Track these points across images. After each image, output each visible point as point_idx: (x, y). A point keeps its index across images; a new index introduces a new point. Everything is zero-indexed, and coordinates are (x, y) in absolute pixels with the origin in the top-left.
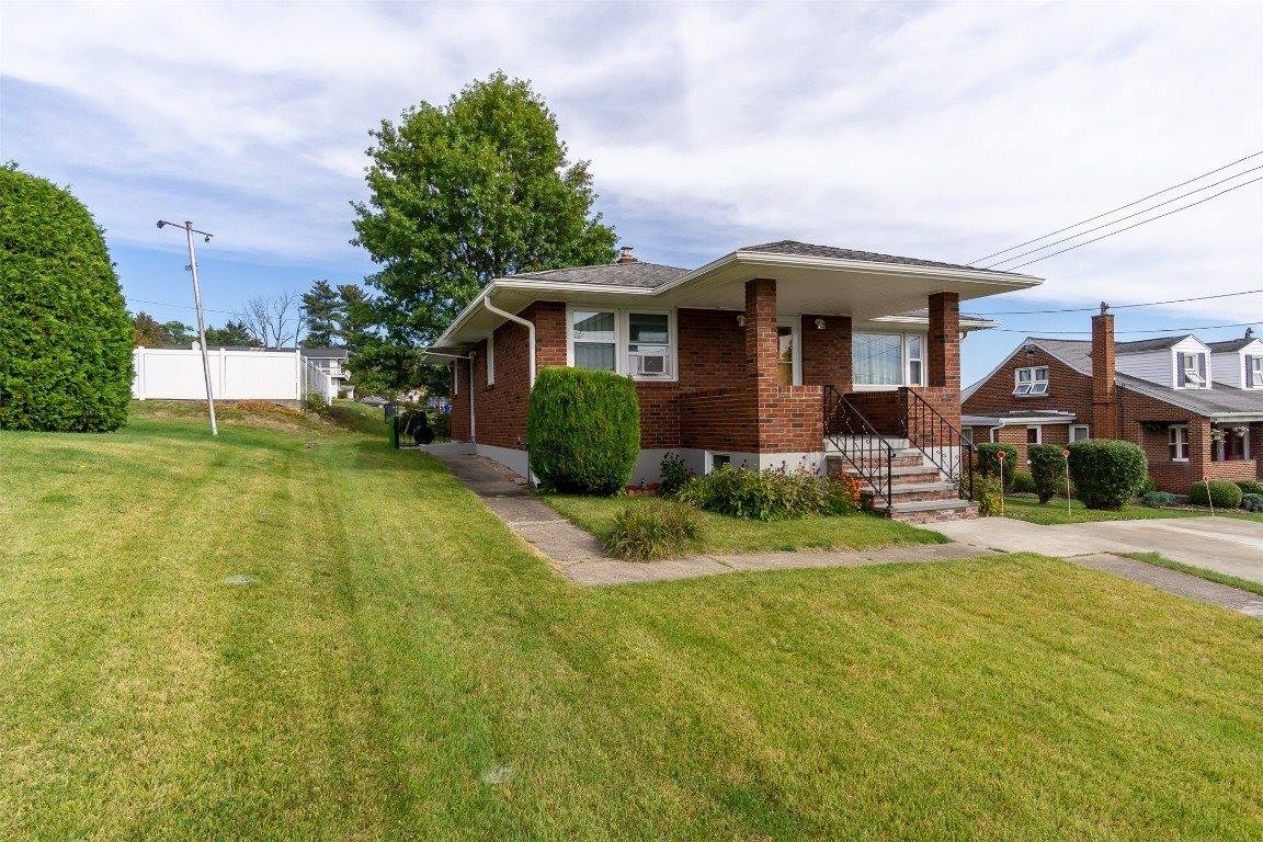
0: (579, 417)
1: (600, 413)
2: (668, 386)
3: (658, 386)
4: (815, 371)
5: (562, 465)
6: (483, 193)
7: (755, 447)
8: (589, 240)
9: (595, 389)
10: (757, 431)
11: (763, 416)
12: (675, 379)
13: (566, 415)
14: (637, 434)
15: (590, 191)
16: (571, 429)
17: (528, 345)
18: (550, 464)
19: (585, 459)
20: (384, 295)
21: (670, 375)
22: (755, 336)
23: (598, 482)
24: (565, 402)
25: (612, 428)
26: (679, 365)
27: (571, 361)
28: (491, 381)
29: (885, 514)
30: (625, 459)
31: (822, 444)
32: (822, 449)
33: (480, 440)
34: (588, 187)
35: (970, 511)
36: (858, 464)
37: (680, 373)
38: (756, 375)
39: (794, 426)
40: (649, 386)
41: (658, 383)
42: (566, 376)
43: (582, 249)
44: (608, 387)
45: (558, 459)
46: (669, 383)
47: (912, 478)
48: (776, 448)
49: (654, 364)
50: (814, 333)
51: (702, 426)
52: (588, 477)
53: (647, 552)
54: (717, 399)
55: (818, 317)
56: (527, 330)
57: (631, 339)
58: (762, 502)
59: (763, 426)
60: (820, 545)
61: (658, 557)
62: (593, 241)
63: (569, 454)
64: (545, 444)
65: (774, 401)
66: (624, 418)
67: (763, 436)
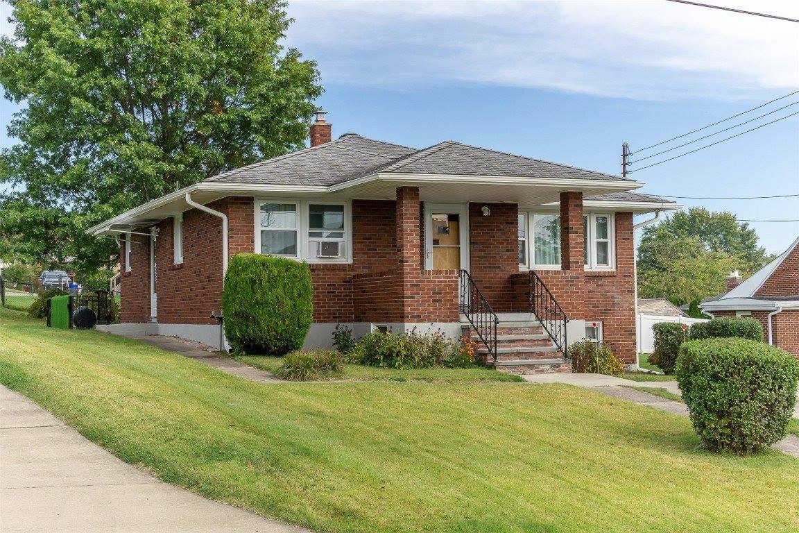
0: (263, 294)
1: (280, 291)
2: (343, 268)
3: (333, 268)
4: (482, 254)
5: (250, 331)
6: (156, 32)
7: (402, 317)
8: (281, 83)
9: (276, 272)
10: (403, 305)
11: (408, 293)
12: (350, 261)
13: (254, 292)
14: (311, 307)
15: (284, 14)
16: (257, 303)
17: (220, 232)
18: (240, 331)
19: (266, 326)
20: (22, 144)
21: (345, 258)
22: (402, 231)
23: (278, 344)
24: (253, 282)
25: (289, 301)
26: (354, 250)
27: (258, 250)
28: (179, 259)
29: (492, 367)
30: (299, 327)
31: (458, 316)
32: (457, 320)
33: (161, 319)
34: (282, 10)
35: (563, 367)
36: (479, 330)
37: (354, 257)
38: (403, 262)
39: (434, 301)
40: (326, 267)
41: (333, 265)
42: (254, 261)
43: (272, 94)
44: (287, 270)
45: (247, 326)
46: (344, 265)
47: (527, 343)
48: (419, 318)
49: (330, 249)
50: (480, 219)
51: (369, 302)
52: (270, 340)
53: (303, 376)
54: (379, 279)
55: (484, 204)
56: (221, 220)
57: (311, 226)
58: (397, 355)
59: (408, 302)
60: (424, 379)
61: (310, 379)
62: (284, 85)
63: (256, 322)
64: (237, 314)
65: (417, 281)
66: (299, 295)
67: (408, 309)
